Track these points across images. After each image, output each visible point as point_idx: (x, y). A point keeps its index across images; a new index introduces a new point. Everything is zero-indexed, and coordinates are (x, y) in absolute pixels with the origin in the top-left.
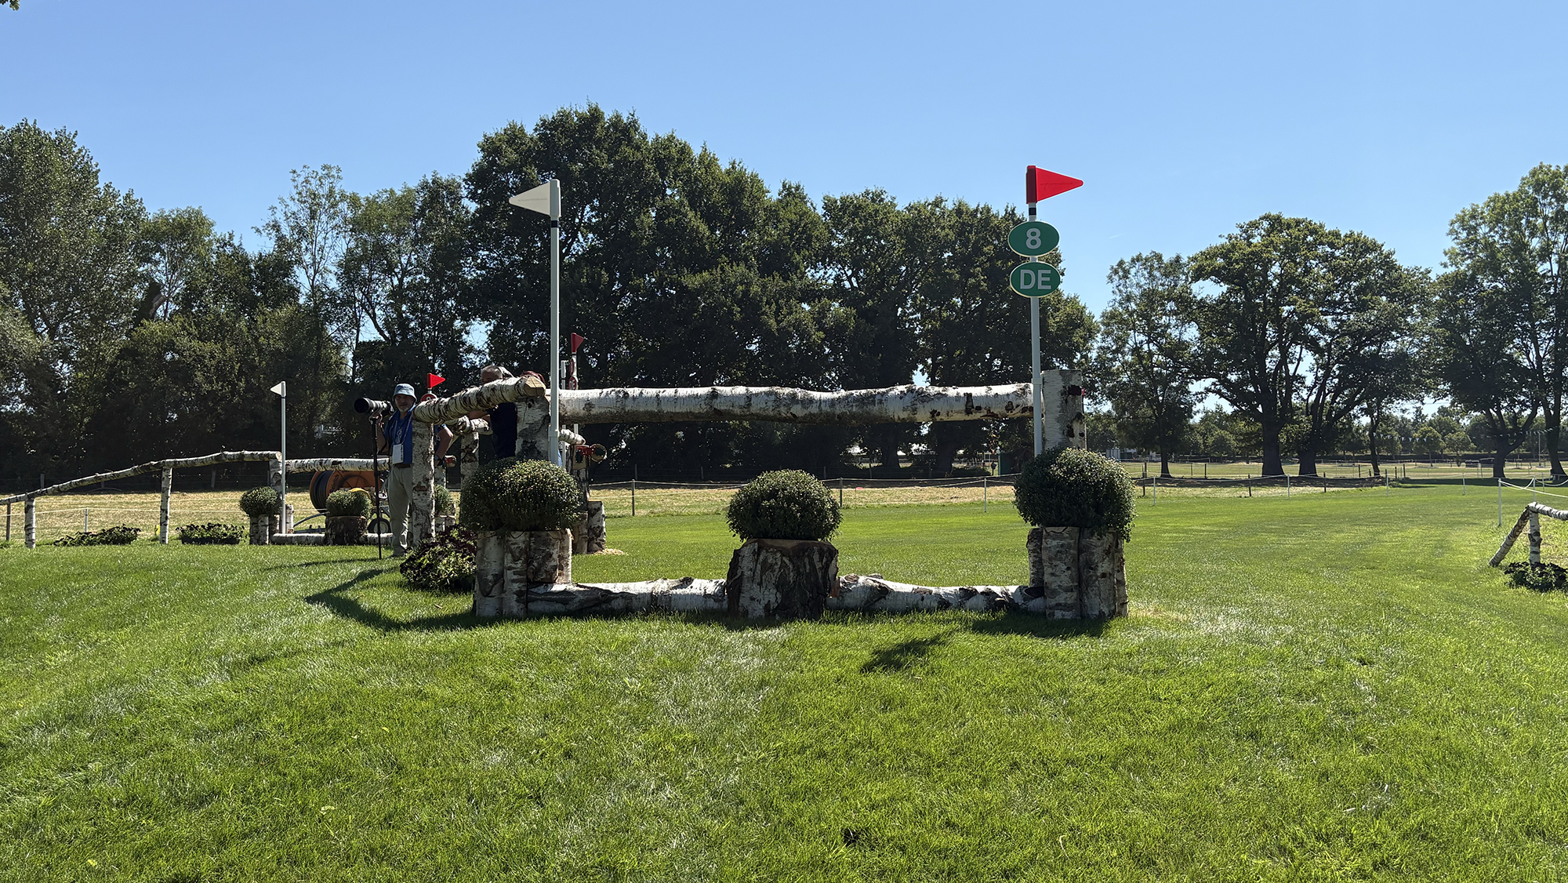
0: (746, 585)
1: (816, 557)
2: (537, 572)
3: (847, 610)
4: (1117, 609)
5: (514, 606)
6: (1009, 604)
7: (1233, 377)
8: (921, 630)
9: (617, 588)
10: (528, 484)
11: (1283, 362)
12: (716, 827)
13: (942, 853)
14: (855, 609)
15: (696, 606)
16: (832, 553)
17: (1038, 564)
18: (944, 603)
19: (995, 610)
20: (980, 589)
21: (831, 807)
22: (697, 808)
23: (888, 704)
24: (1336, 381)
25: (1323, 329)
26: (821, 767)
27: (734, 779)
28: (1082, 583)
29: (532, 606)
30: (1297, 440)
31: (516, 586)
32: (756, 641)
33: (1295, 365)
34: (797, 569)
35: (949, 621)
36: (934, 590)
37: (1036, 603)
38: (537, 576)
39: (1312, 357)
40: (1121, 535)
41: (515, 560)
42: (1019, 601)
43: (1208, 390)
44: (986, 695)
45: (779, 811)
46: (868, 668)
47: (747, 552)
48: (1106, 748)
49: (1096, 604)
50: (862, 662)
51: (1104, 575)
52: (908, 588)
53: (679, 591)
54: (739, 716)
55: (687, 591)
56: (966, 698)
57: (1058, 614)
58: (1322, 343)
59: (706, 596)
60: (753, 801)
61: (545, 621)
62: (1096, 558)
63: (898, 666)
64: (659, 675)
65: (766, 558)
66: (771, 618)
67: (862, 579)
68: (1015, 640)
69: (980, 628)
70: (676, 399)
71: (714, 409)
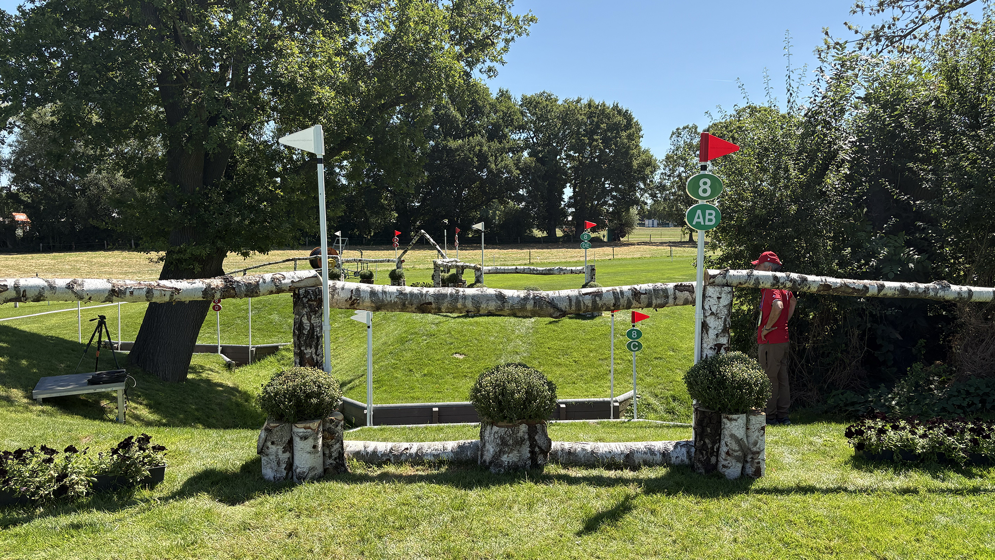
4: (600, 314)
13: (562, 350)
21: (546, 345)
26: (544, 340)
27: (530, 341)
32: (529, 321)
37: (584, 314)
44: (570, 330)
45: (538, 345)
48: (589, 337)
49: (595, 314)
54: (529, 333)
56: (567, 330)
57: (588, 315)
60: (534, 344)
70: (508, 269)
71: (516, 271)
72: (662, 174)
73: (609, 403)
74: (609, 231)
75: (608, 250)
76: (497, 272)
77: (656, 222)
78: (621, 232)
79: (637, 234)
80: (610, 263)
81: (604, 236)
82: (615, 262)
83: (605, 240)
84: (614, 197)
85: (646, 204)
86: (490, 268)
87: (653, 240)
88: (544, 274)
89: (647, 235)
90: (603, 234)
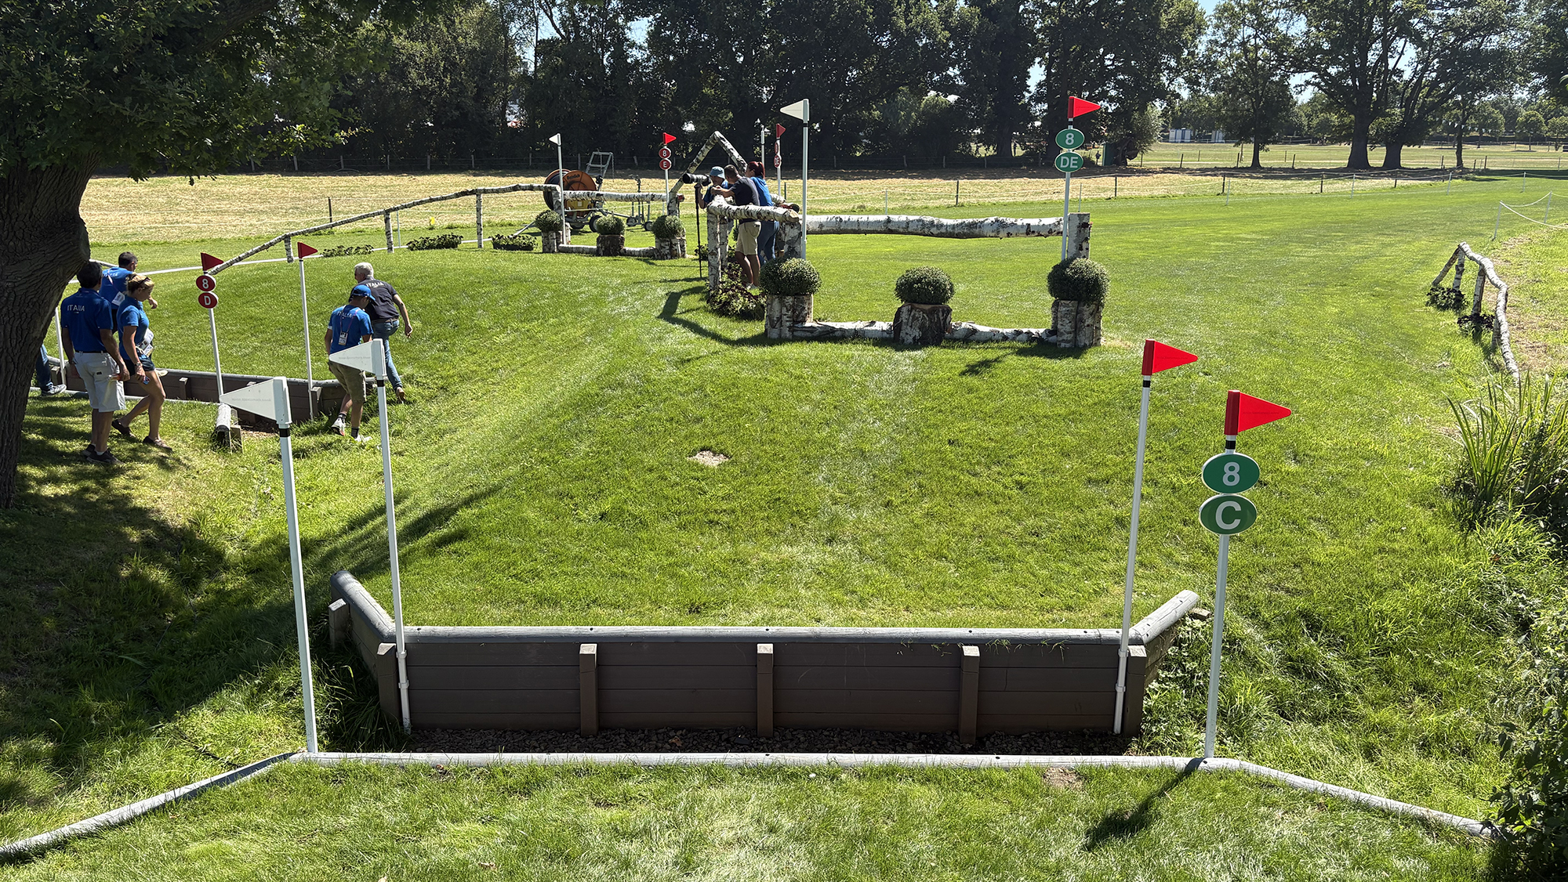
0: (904, 327)
1: (941, 314)
2: (798, 316)
3: (955, 340)
4: (1094, 341)
5: (787, 333)
6: (1039, 339)
7: (1333, 70)
8: (990, 355)
9: (837, 325)
10: (795, 273)
11: (1383, 58)
12: (899, 437)
13: (986, 449)
14: (958, 340)
15: (877, 336)
16: (949, 310)
17: (1055, 319)
18: (1005, 338)
19: (1031, 342)
20: (1025, 330)
21: (943, 431)
22: (890, 430)
23: (970, 391)
24: (1434, 75)
25: (1429, 25)
26: (940, 416)
27: (904, 420)
28: (1077, 329)
29: (795, 333)
30: (1386, 132)
31: (788, 324)
32: (910, 358)
33: (1396, 59)
34: (930, 320)
35: (1005, 348)
36: (1001, 330)
37: (1053, 338)
38: (798, 318)
39: (1415, 51)
40: (1100, 305)
41: (788, 311)
42: (1044, 337)
43: (1308, 83)
44: (1015, 387)
45: (923, 432)
46: (963, 373)
47: (904, 309)
48: (1063, 411)
49: (1083, 340)
50: (960, 370)
51: (1088, 326)
52: (986, 329)
53: (869, 328)
54: (905, 394)
55: (873, 328)
56: (1006, 388)
57: (1063, 345)
58: (1425, 37)
59: (883, 331)
60: (912, 428)
61: (805, 342)
62: (1085, 317)
63: (977, 373)
64: (868, 373)
65: (915, 315)
66: (916, 345)
67: (964, 325)
68: (1037, 360)
69: (1021, 352)
70: (868, 223)
71: (888, 228)
72: (1210, 41)
73: (1113, 645)
74: (1107, 148)
75: (1107, 181)
76: (840, 228)
77: (1188, 133)
78: (1129, 149)
79: (1155, 155)
80: (1108, 205)
81: (1098, 156)
82: (1120, 205)
83: (1100, 163)
84: (1120, 84)
85: (1178, 96)
86: (823, 218)
87: (1188, 163)
88: (959, 236)
89: (1176, 155)
90: (1097, 152)
